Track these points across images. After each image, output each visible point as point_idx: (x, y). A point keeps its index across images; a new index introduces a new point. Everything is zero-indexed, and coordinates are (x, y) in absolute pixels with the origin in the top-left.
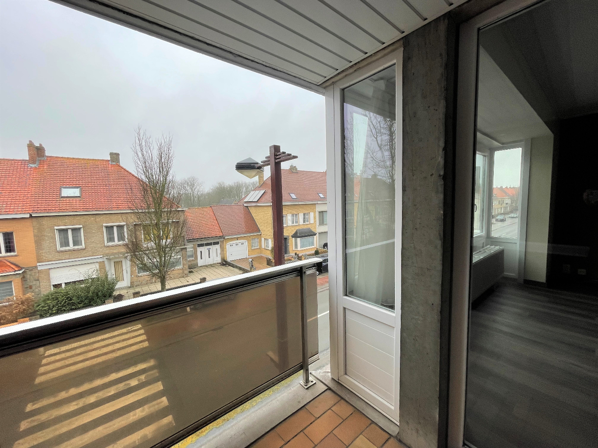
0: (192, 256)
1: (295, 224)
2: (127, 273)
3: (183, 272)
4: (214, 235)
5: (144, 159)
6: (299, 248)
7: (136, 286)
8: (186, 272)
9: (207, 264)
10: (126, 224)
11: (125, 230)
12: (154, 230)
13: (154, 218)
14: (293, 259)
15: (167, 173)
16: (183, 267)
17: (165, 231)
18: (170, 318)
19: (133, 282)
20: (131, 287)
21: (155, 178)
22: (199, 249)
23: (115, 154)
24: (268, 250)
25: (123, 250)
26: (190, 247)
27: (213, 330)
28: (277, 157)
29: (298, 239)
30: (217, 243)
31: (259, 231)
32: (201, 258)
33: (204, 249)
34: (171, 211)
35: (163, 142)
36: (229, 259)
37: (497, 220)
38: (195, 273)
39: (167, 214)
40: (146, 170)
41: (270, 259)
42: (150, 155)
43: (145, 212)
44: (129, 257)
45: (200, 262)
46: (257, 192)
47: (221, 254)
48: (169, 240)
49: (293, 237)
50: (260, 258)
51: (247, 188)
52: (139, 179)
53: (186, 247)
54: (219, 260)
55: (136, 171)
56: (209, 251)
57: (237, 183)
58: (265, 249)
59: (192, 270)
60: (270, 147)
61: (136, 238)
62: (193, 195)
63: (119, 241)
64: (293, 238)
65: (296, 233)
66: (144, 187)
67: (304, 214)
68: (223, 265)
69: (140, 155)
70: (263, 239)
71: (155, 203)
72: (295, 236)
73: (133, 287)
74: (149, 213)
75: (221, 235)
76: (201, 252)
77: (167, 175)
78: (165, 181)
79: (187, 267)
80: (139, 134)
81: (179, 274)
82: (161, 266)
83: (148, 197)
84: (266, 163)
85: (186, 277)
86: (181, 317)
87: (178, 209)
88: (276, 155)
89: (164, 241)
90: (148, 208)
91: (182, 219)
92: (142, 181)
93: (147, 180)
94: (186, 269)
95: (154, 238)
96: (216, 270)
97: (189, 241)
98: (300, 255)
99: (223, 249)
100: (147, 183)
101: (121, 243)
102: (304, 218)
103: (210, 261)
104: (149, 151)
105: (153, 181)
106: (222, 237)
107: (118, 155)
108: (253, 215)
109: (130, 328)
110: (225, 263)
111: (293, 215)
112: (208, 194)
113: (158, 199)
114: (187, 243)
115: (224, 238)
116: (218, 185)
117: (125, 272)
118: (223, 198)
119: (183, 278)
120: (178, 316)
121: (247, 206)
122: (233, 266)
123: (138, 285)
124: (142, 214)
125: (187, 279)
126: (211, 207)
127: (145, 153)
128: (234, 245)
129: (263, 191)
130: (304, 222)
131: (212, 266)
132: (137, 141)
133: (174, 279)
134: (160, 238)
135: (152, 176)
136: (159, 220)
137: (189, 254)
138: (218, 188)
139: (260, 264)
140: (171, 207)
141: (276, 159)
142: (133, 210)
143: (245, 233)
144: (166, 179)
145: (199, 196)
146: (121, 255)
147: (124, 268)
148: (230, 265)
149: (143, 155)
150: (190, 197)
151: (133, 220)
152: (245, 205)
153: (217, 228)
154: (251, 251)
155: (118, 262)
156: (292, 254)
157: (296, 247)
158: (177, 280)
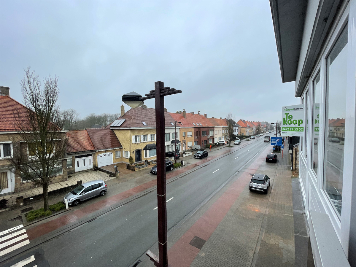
0: (70, 165)
1: (145, 141)
2: (11, 181)
3: (63, 177)
4: (88, 149)
5: (32, 92)
6: (148, 157)
7: (20, 191)
8: (65, 177)
9: (82, 170)
10: (12, 143)
11: (12, 147)
12: (39, 147)
13: (39, 138)
14: (144, 164)
15: (53, 104)
16: (63, 173)
17: (49, 148)
18: (51, 216)
19: (17, 188)
20: (15, 192)
21: (41, 107)
22: (76, 160)
23: (6, 88)
24: (127, 158)
25: (8, 163)
26: (69, 159)
27: (88, 222)
28: (162, 91)
29: (148, 151)
30: (90, 155)
31: (121, 146)
32: (78, 166)
33: (81, 160)
34: (55, 133)
35: (50, 81)
36: (99, 166)
37: (251, 138)
38: (73, 178)
39: (51, 135)
40: (33, 101)
41: (129, 165)
42: (38, 90)
43: (31, 133)
44: (14, 170)
45: (77, 169)
46: (120, 120)
47: (93, 162)
48: (52, 155)
49: (144, 149)
50: (122, 164)
51: (111, 118)
52: (26, 108)
53: (66, 159)
54: (91, 167)
55: (24, 101)
56: (84, 161)
57: (104, 114)
58: (125, 158)
59: (70, 175)
60: (156, 83)
61: (21, 153)
62: (72, 121)
63: (4, 156)
64: (144, 151)
65: (146, 147)
66: (31, 114)
67: (151, 135)
68: (95, 170)
69: (28, 89)
70: (124, 152)
71: (40, 127)
72: (146, 149)
73: (17, 192)
74: (35, 134)
75: (94, 149)
76: (78, 162)
77: (52, 106)
78: (51, 111)
79: (66, 173)
80: (28, 73)
81: (60, 179)
82: (44, 175)
83: (35, 122)
84: (149, 97)
85: (66, 181)
86: (61, 214)
87: (61, 131)
88: (161, 90)
89: (48, 155)
90: (34, 130)
91: (64, 138)
92: (29, 110)
93: (34, 109)
94: (65, 175)
95: (39, 154)
96: (89, 174)
97: (69, 154)
98: (149, 161)
99: (94, 159)
100: (34, 111)
101: (7, 157)
102: (151, 138)
103: (85, 168)
104: (37, 87)
105: (40, 110)
106: (94, 151)
107: (8, 89)
108: (117, 135)
109: (12, 229)
110: (96, 169)
111: (144, 135)
112: (83, 121)
113: (43, 123)
114: (67, 156)
115: (96, 152)
116: (90, 115)
117: (9, 181)
118: (94, 124)
119: (63, 182)
120: (58, 213)
121: (113, 130)
122: (103, 171)
123: (22, 191)
124: (28, 135)
125: (67, 182)
126: (86, 130)
127: (32, 88)
128: (103, 156)
129: (125, 120)
130: (152, 140)
131: (86, 171)
132: (26, 78)
133: (55, 183)
134: (44, 154)
135: (39, 106)
136: (44, 140)
137: (68, 163)
138: (90, 117)
139: (121, 168)
140: (55, 129)
141: (160, 93)
142: (19, 131)
143: (111, 148)
144: (51, 109)
145: (76, 122)
146: (6, 168)
147: (9, 177)
148: (100, 170)
149: (31, 89)
150: (70, 123)
151: (19, 139)
152: (111, 129)
153: (90, 144)
154: (115, 159)
155: (3, 173)
156: (143, 161)
157: (146, 156)
158: (58, 183)
